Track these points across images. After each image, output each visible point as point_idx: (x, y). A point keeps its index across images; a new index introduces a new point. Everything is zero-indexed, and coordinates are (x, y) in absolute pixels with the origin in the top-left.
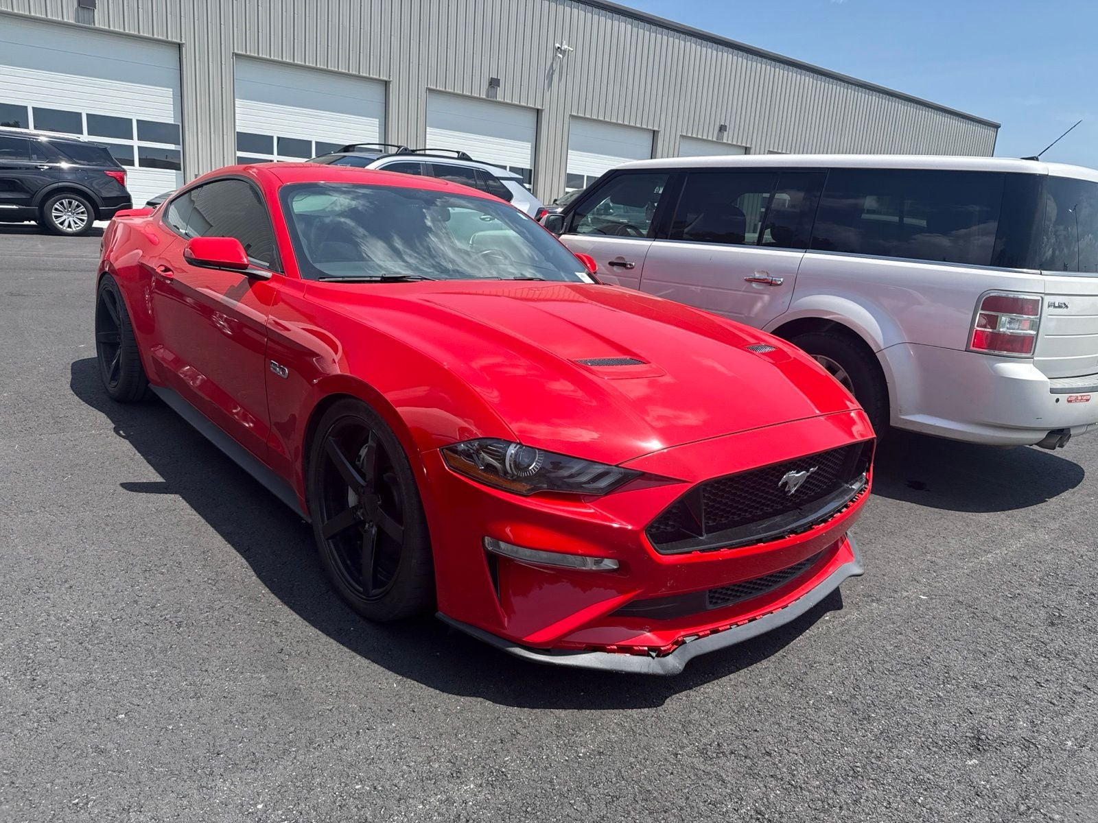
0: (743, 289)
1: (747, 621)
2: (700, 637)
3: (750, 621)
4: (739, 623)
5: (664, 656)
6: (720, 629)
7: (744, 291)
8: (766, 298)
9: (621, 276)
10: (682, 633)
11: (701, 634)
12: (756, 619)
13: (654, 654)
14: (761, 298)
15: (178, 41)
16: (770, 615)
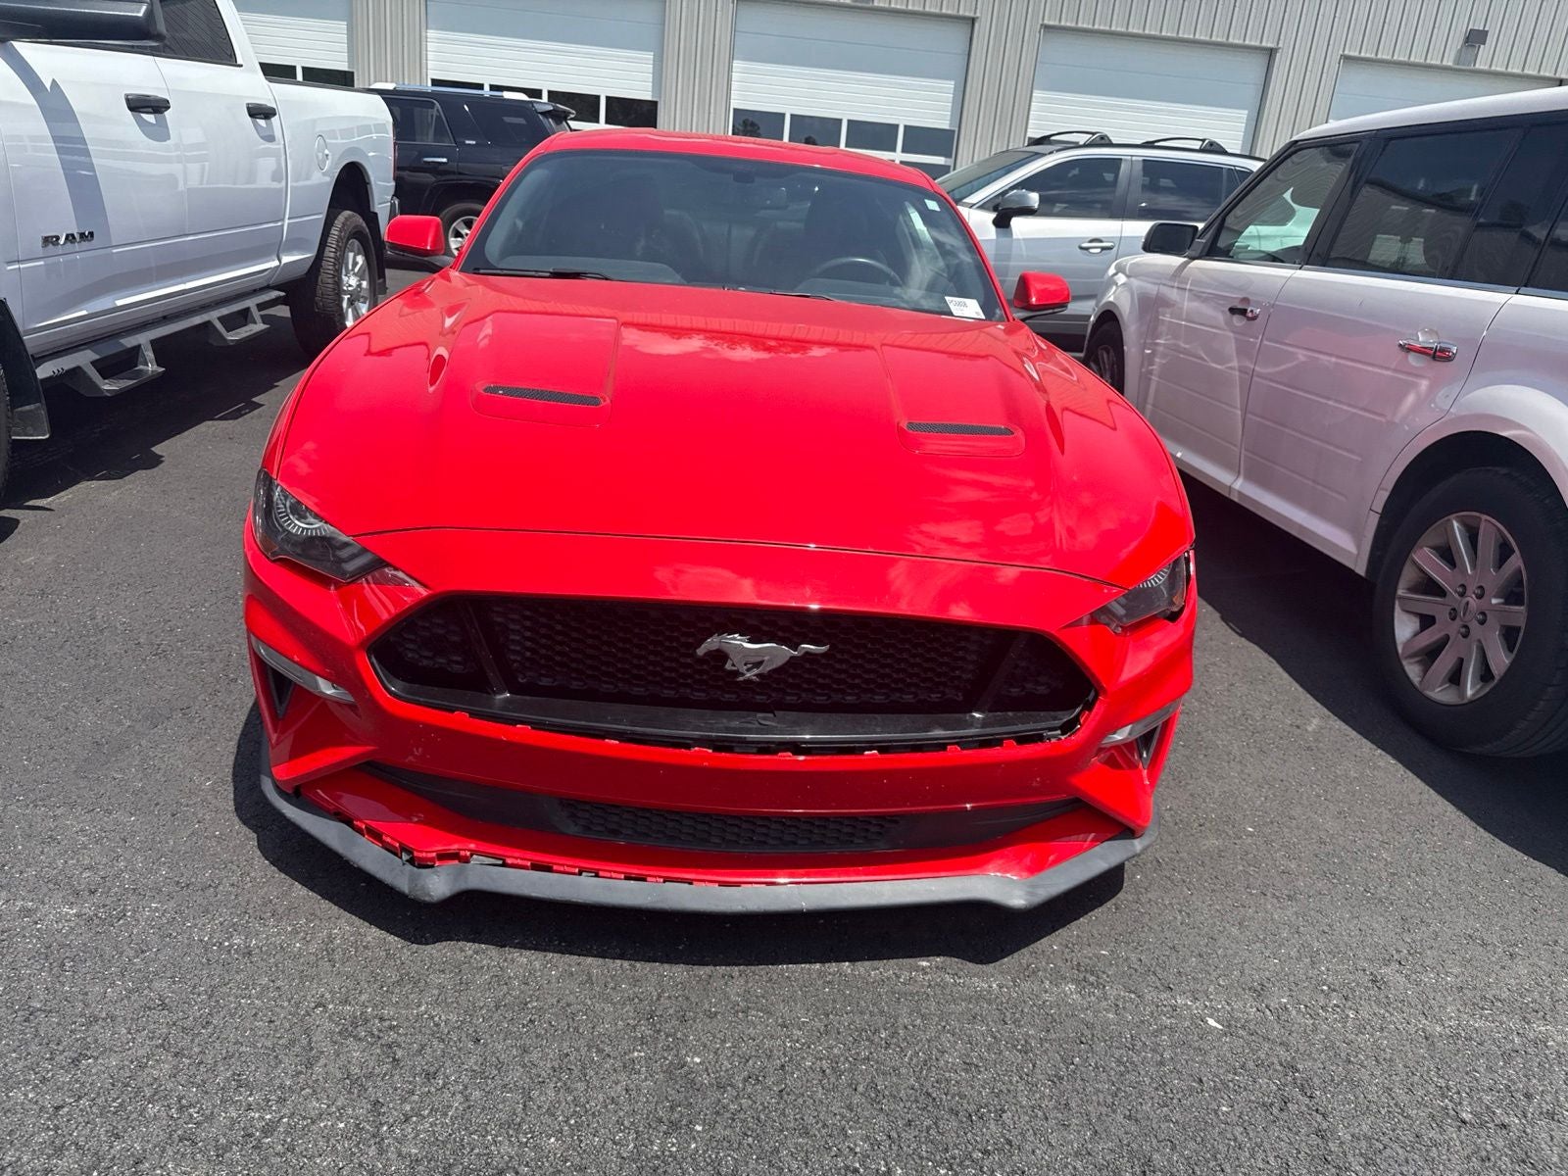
0: (1393, 366)
1: (623, 876)
2: (504, 865)
3: (627, 878)
4: (601, 873)
5: (420, 867)
6: (555, 867)
7: (1395, 370)
8: (1424, 384)
9: (1238, 333)
10: (472, 846)
11: (509, 861)
12: (644, 880)
13: (405, 857)
14: (1414, 385)
15: (972, 15)
16: (686, 885)
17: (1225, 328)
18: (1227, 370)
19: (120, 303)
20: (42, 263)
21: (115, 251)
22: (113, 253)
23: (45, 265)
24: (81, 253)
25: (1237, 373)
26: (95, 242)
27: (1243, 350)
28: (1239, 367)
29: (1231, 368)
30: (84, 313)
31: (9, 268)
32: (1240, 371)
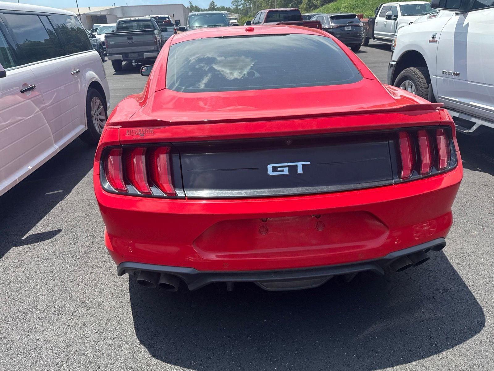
17: (24, 100)
18: (36, 114)
19: (471, 103)
20: (442, 78)
21: (468, 83)
22: (467, 83)
23: (443, 79)
24: (454, 79)
25: (40, 112)
26: (459, 78)
27: (37, 103)
28: (40, 109)
29: (37, 112)
30: (457, 100)
31: (434, 77)
32: (41, 110)
